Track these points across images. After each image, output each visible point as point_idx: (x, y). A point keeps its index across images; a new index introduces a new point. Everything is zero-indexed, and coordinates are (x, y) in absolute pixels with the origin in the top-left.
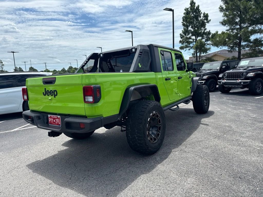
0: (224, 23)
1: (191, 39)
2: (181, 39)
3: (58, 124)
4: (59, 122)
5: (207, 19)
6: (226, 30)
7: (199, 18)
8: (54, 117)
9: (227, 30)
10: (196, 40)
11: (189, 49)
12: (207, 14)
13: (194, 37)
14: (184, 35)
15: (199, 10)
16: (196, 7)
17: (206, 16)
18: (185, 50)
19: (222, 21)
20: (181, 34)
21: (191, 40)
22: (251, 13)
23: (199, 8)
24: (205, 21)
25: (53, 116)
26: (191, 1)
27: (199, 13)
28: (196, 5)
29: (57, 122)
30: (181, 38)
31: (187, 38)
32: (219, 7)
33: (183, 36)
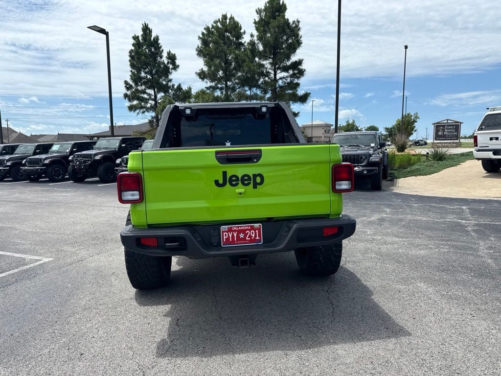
0: (202, 75)
1: (144, 93)
2: (128, 91)
3: (254, 240)
4: (256, 236)
5: (174, 63)
6: (206, 88)
7: (159, 58)
8: (243, 228)
9: (208, 88)
10: (156, 96)
11: (143, 112)
12: (175, 54)
13: (151, 92)
14: (133, 85)
15: (159, 44)
16: (154, 38)
17: (172, 58)
18: (138, 114)
19: (199, 72)
20: (126, 82)
21: (145, 96)
22: (247, 68)
23: (159, 42)
24: (171, 66)
25: (238, 227)
26: (143, 25)
27: (159, 50)
28: (154, 35)
29: (250, 237)
30: (128, 89)
31: (137, 90)
32: (196, 47)
33: (131, 86)
